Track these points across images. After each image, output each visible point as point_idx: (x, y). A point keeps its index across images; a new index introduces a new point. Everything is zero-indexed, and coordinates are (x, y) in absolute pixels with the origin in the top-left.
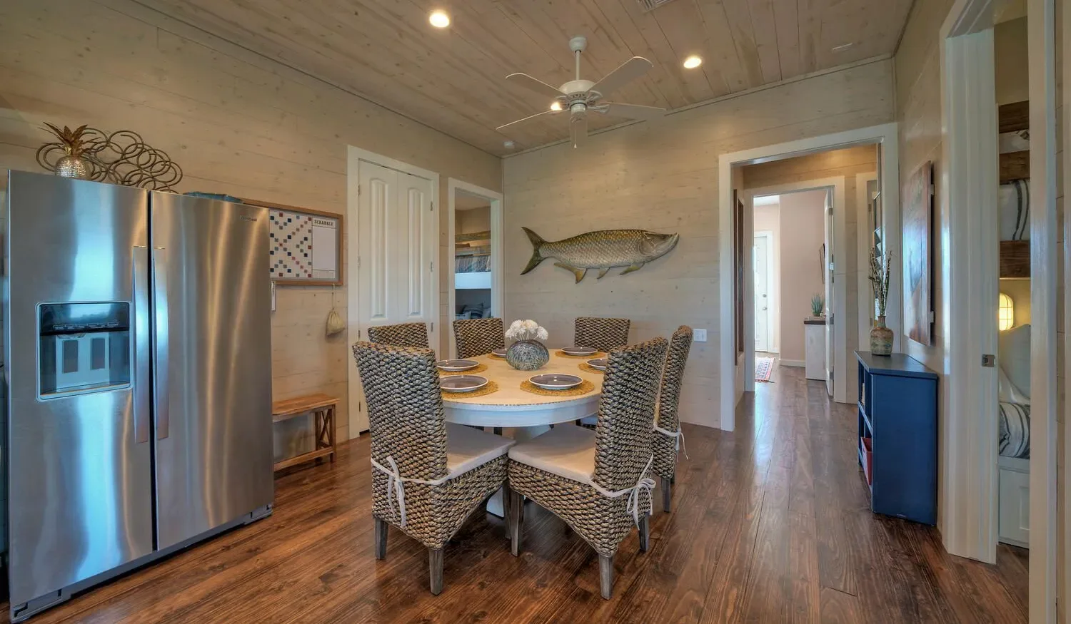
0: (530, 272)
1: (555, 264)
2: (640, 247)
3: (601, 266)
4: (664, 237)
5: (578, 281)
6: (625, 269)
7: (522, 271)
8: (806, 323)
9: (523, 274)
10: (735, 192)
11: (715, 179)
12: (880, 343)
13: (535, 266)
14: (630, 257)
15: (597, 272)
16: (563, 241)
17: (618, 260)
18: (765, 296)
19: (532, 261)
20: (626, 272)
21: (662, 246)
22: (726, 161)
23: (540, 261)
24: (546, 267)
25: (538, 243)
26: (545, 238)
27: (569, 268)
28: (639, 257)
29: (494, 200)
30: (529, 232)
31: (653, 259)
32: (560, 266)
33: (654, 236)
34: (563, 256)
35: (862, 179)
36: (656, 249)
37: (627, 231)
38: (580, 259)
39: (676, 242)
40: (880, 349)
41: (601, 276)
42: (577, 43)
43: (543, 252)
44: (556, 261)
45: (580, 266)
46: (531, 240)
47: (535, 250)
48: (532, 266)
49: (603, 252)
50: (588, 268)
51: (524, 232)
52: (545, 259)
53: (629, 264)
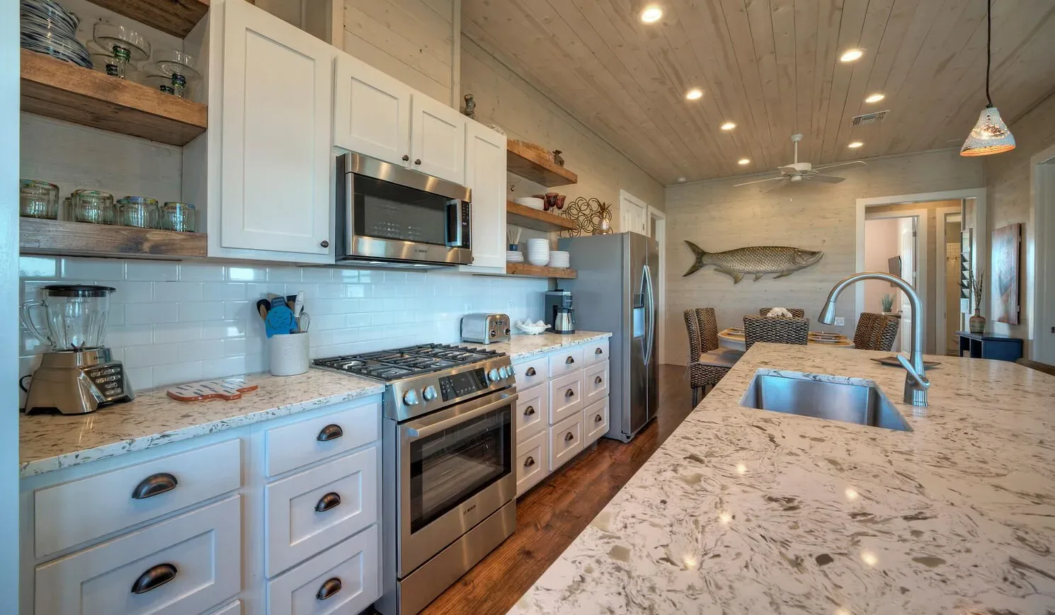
1: (715, 270)
2: (793, 260)
3: (758, 272)
4: (813, 254)
5: (736, 282)
6: (778, 274)
7: (684, 274)
9: (685, 276)
11: (853, 216)
12: (977, 325)
13: (696, 270)
15: (754, 276)
16: (723, 252)
17: (773, 268)
19: (694, 267)
22: (861, 203)
23: (701, 267)
24: (707, 272)
25: (700, 254)
26: (706, 250)
27: (728, 272)
28: (791, 266)
30: (691, 245)
31: (803, 268)
32: (720, 271)
33: (804, 252)
34: (724, 264)
35: (940, 211)
36: (806, 261)
37: (781, 247)
38: (737, 265)
39: (822, 257)
40: (977, 329)
41: (757, 279)
42: (797, 138)
43: (705, 260)
44: (716, 267)
45: (740, 271)
46: (694, 251)
47: (697, 259)
48: (693, 271)
49: (760, 262)
50: (745, 273)
51: (687, 245)
52: (706, 265)
53: (783, 271)
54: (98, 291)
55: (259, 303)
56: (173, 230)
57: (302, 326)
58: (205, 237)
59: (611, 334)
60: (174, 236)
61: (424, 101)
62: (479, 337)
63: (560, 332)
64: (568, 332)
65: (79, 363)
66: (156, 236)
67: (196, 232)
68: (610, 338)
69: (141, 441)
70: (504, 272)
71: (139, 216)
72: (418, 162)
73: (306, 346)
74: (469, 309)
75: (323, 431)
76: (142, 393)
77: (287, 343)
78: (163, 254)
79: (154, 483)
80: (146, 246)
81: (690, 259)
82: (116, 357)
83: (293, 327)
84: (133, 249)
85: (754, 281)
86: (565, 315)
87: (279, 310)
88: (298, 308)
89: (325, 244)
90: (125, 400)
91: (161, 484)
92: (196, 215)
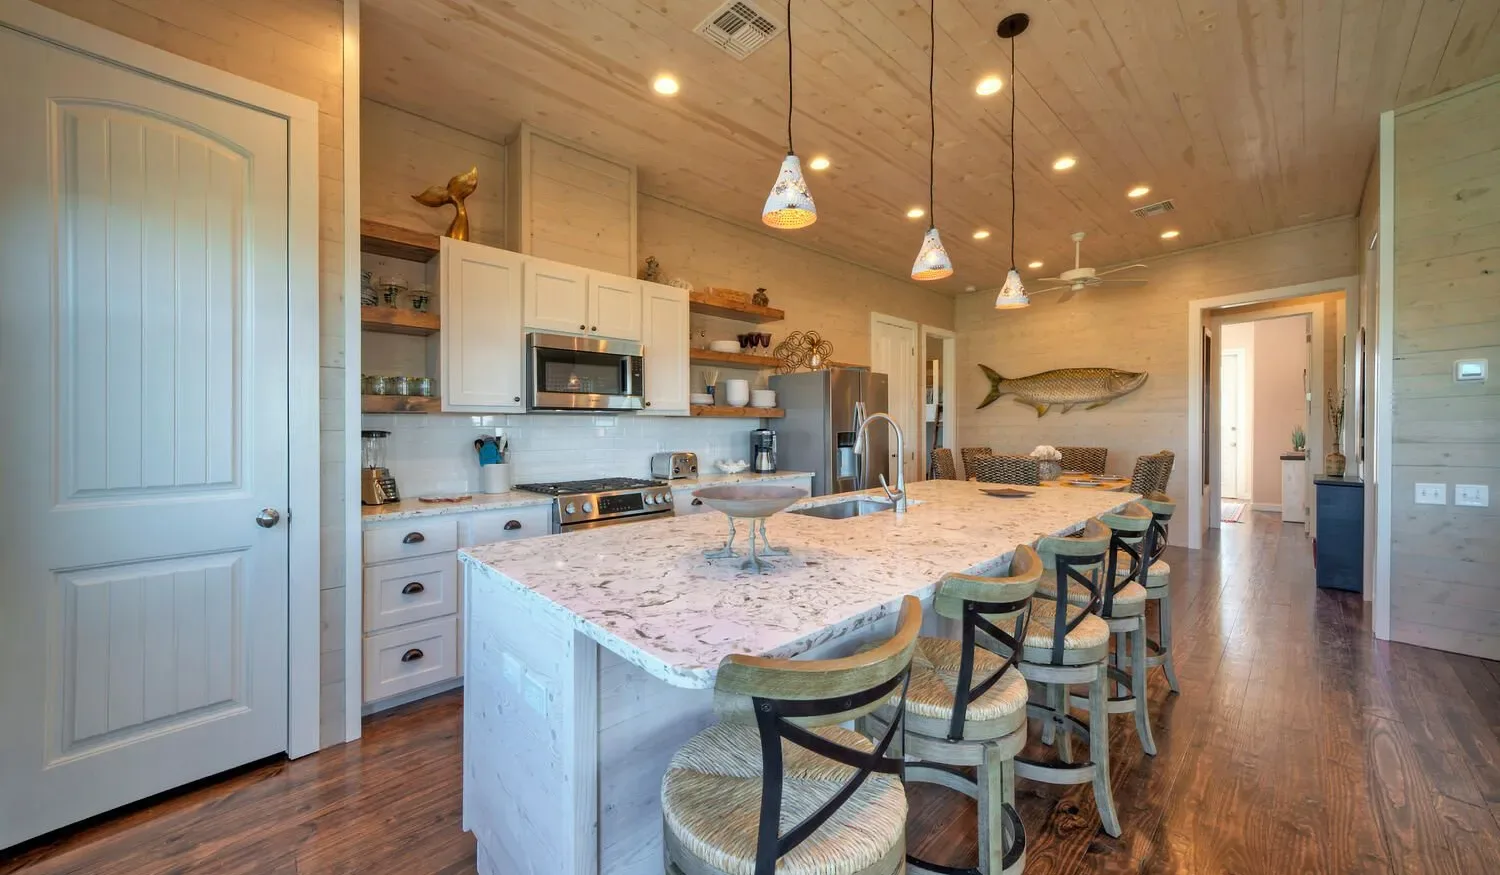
0: (988, 406)
1: (1015, 400)
2: (1108, 385)
3: (1066, 402)
4: (1134, 375)
5: (1040, 415)
6: (1091, 404)
7: (977, 406)
8: (1282, 458)
9: (979, 408)
10: (1204, 328)
11: (1185, 324)
12: (1333, 465)
13: (992, 401)
14: (1098, 393)
15: (1062, 407)
16: (1025, 378)
17: (1085, 396)
18: (1234, 429)
19: (989, 396)
20: (1092, 407)
21: (1133, 383)
22: (1196, 307)
23: (998, 397)
24: (1005, 403)
25: (997, 380)
27: (1031, 403)
28: (1106, 393)
29: (948, 338)
30: (985, 369)
31: (1121, 395)
32: (1020, 401)
33: (1123, 374)
34: (1026, 392)
36: (1125, 386)
37: (1094, 369)
38: (1042, 395)
39: (1145, 380)
41: (1065, 411)
42: (1078, 237)
43: (1002, 388)
44: (1016, 397)
45: (1043, 401)
46: (989, 377)
47: (993, 386)
48: (989, 401)
49: (1069, 388)
50: (1051, 404)
51: (980, 369)
52: (1004, 394)
53: (1096, 400)
54: (383, 434)
55: (476, 442)
56: (422, 396)
57: (506, 458)
58: (440, 399)
59: (813, 474)
60: (424, 400)
61: (600, 277)
62: (665, 473)
63: (759, 472)
64: (767, 472)
65: (374, 476)
66: (413, 400)
67: (435, 397)
68: (813, 477)
69: (407, 514)
70: (688, 413)
71: (404, 388)
72: (594, 329)
73: (509, 473)
74: (661, 448)
75: (508, 524)
76: (407, 499)
77: (494, 469)
78: (415, 410)
79: (413, 536)
80: (408, 406)
81: (985, 387)
82: (392, 475)
83: (498, 458)
84: (401, 408)
85: (1063, 413)
86: (765, 454)
87: (489, 446)
88: (502, 446)
89: (517, 400)
90: (396, 500)
91: (416, 538)
92: (435, 383)
